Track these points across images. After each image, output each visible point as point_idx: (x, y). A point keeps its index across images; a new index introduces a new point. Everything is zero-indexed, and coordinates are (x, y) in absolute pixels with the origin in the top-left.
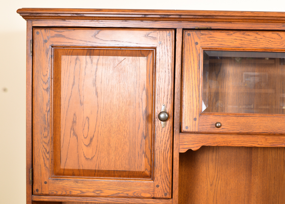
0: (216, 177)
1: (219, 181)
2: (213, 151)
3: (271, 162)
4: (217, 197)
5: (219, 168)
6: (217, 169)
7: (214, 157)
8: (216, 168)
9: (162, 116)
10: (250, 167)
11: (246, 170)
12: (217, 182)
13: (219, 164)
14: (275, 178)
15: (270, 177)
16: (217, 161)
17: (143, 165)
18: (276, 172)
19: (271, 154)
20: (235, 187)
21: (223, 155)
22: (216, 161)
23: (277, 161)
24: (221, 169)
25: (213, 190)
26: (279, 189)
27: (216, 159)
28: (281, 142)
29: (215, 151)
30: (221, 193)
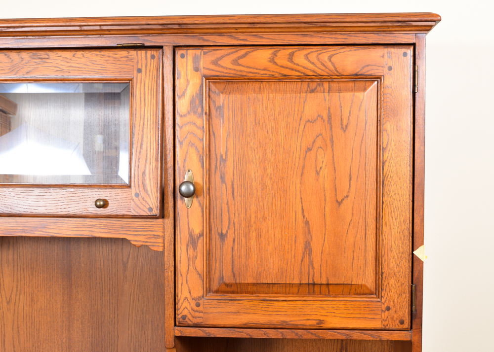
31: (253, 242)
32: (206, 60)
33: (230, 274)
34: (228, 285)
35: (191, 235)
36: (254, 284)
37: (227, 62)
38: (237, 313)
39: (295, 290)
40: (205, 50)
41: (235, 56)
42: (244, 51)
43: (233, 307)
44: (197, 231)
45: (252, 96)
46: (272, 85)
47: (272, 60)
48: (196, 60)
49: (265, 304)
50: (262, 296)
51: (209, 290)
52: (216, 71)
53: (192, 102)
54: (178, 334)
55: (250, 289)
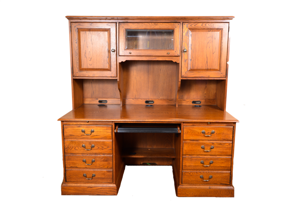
0: (136, 75)
1: (138, 77)
4: (137, 82)
9: (113, 50)
10: (148, 72)
13: (138, 71)
14: (157, 76)
17: (107, 67)
18: (158, 73)
20: (143, 79)
25: (136, 80)
26: (159, 79)
30: (139, 81)
31: (197, 61)
32: (189, 25)
33: (192, 67)
34: (191, 69)
35: (185, 59)
36: (196, 69)
37: (193, 26)
38: (193, 75)
39: (204, 70)
40: (189, 23)
41: (195, 24)
42: (196, 23)
43: (192, 74)
44: (186, 59)
45: (198, 32)
46: (201, 30)
47: (202, 25)
48: (187, 25)
49: (199, 73)
50: (198, 71)
51: (188, 70)
52: (191, 27)
53: (186, 34)
54: (182, 79)
55: (196, 70)
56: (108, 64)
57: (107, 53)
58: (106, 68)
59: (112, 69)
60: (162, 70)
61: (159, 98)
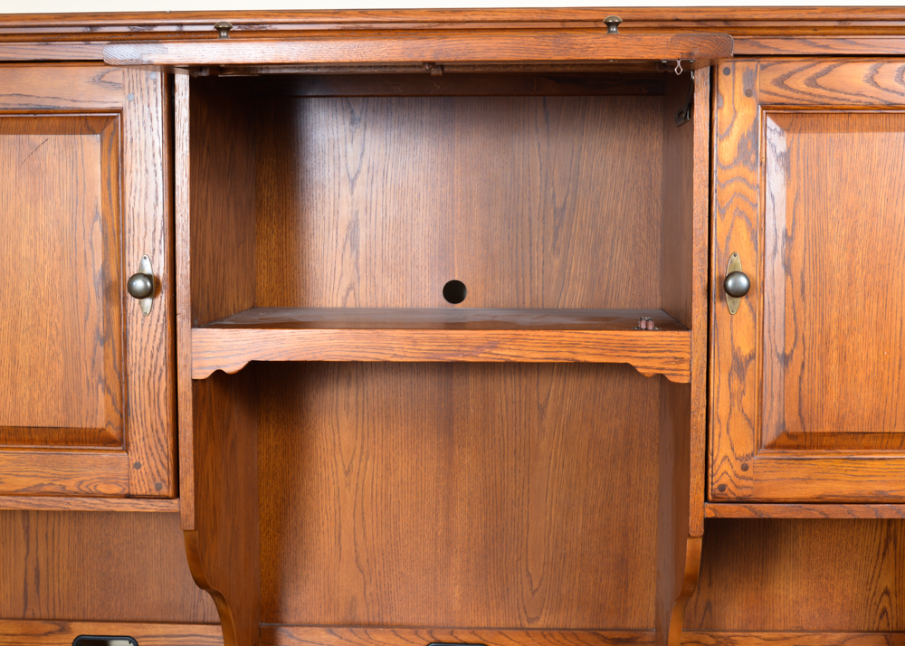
0: (358, 452)
1: (368, 462)
2: (349, 383)
3: (504, 409)
4: (362, 504)
5: (366, 428)
6: (360, 430)
7: (352, 399)
8: (357, 428)
10: (447, 425)
11: (438, 433)
12: (363, 464)
13: (366, 415)
14: (518, 454)
15: (504, 450)
16: (360, 410)
18: (518, 438)
19: (503, 389)
20: (410, 476)
21: (375, 393)
22: (357, 409)
23: (520, 406)
24: (371, 431)
25: (353, 486)
26: (529, 482)
27: (357, 402)
28: (453, 348)
29: (353, 383)
30: (374, 494)
31: (833, 368)
32: (766, 79)
33: (795, 418)
34: (791, 436)
35: (736, 356)
36: (833, 434)
37: (800, 82)
38: (807, 480)
39: (897, 442)
40: (764, 62)
41: (812, 72)
42: (824, 65)
43: (800, 471)
44: (745, 351)
45: (836, 136)
46: (867, 121)
47: (871, 80)
48: (750, 78)
49: (850, 465)
50: (845, 453)
51: (759, 445)
52: (781, 95)
53: (741, 146)
54: (710, 514)
55: (825, 441)
56: (107, 390)
57: (96, 305)
58: (86, 424)
59: (137, 435)
60: (549, 409)
61: (530, 620)
